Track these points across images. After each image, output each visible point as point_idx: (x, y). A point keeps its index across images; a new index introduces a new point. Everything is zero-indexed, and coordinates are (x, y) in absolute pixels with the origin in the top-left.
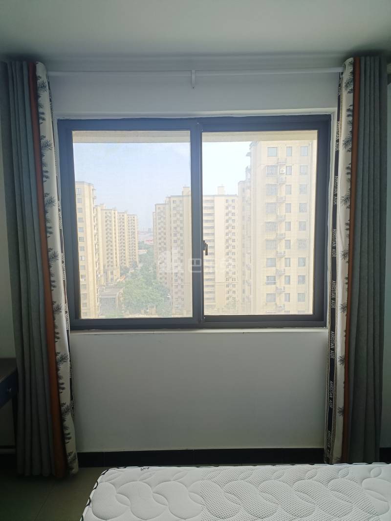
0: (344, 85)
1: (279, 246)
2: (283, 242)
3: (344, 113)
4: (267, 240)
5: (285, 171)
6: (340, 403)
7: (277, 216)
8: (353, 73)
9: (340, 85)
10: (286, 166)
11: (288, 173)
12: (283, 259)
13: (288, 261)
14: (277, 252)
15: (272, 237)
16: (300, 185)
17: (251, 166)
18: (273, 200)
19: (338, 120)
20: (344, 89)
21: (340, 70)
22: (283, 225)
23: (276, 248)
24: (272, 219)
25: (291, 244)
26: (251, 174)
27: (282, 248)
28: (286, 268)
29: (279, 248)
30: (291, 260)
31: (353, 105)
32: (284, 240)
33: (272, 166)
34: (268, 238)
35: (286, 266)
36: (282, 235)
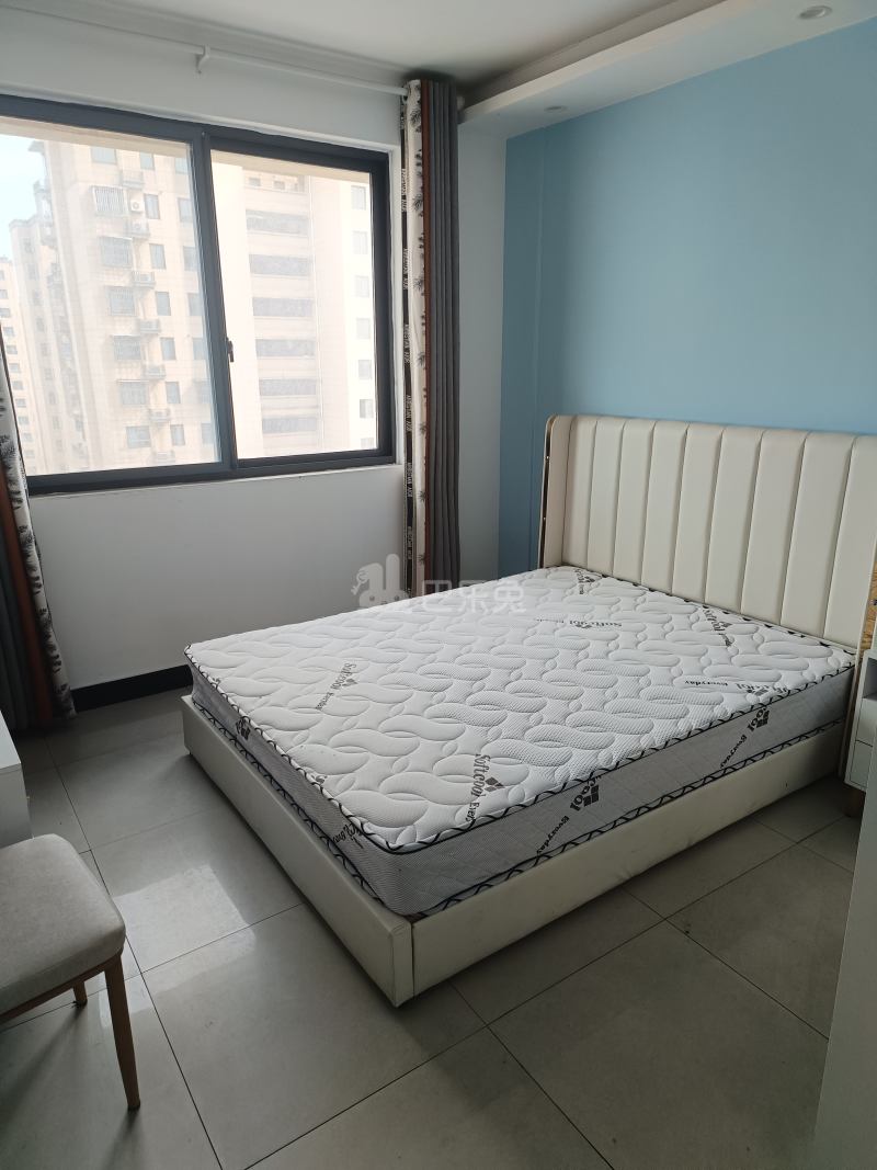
0: (409, 117)
1: (151, 395)
2: (161, 387)
3: (412, 161)
4: (122, 384)
5: (142, 208)
6: (421, 549)
7: (139, 323)
8: (421, 102)
9: (403, 114)
10: (145, 195)
11: (151, 214)
12: (167, 429)
13: (179, 429)
14: (150, 411)
15: (132, 374)
16: (184, 247)
17: (47, 180)
18: (123, 281)
19: (403, 166)
20: (409, 123)
21: (403, 92)
22: (157, 344)
23: (146, 402)
24: (125, 329)
25: (181, 393)
26: (50, 202)
27: (159, 399)
28: (176, 448)
29: (152, 401)
30: (186, 429)
31: (423, 150)
32: (163, 382)
33: (105, 189)
34: (124, 377)
35: (174, 444)
36: (156, 369)
